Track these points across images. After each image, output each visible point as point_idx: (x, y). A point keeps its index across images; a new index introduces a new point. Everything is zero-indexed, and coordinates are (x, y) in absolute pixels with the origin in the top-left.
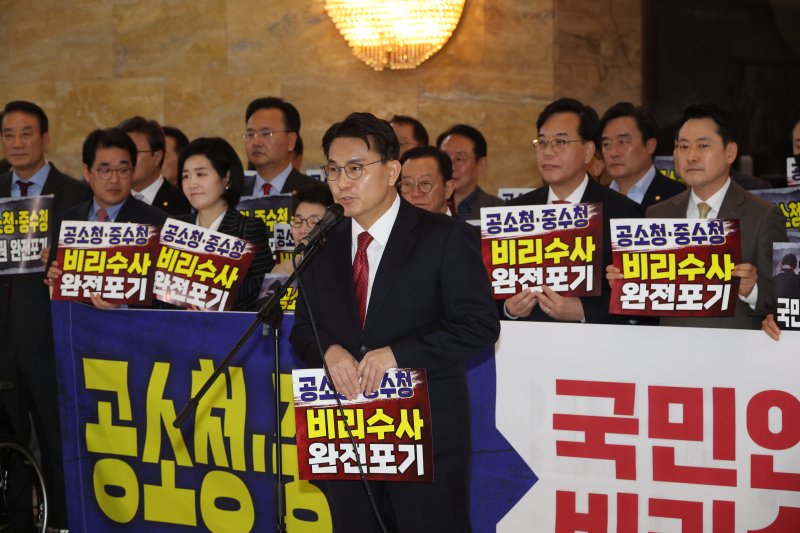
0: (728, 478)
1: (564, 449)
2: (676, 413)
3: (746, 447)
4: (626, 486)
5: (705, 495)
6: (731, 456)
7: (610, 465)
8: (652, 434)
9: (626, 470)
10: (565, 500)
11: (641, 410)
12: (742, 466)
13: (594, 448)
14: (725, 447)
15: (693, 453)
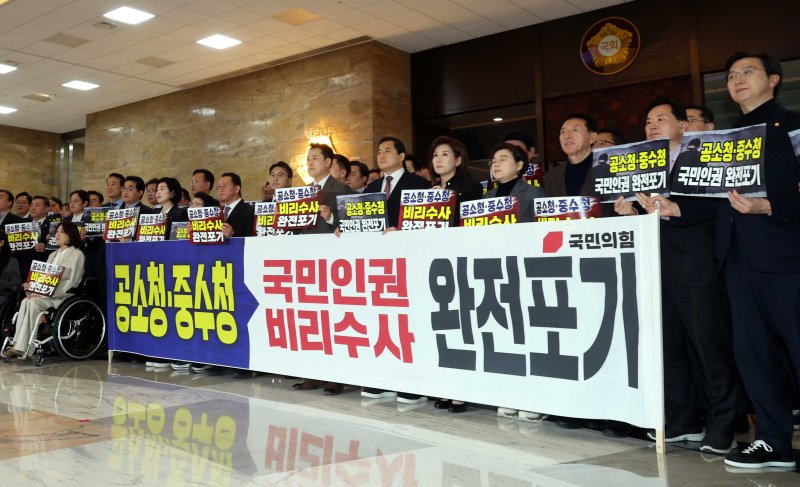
0: (324, 300)
1: (268, 290)
2: (306, 272)
3: (331, 285)
4: (290, 306)
5: (317, 308)
6: (325, 290)
7: (283, 296)
8: (298, 281)
9: (289, 299)
10: (269, 312)
11: (293, 272)
12: (329, 294)
13: (276, 290)
14: (323, 288)
15: (312, 289)
